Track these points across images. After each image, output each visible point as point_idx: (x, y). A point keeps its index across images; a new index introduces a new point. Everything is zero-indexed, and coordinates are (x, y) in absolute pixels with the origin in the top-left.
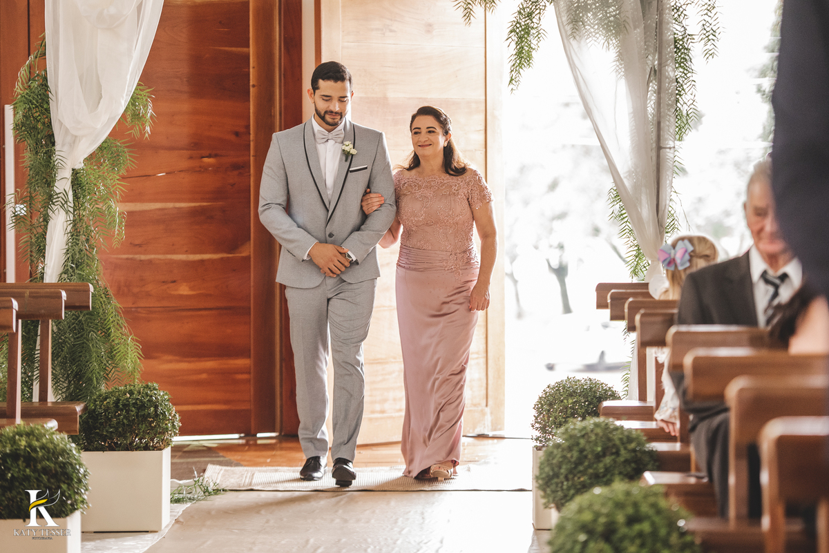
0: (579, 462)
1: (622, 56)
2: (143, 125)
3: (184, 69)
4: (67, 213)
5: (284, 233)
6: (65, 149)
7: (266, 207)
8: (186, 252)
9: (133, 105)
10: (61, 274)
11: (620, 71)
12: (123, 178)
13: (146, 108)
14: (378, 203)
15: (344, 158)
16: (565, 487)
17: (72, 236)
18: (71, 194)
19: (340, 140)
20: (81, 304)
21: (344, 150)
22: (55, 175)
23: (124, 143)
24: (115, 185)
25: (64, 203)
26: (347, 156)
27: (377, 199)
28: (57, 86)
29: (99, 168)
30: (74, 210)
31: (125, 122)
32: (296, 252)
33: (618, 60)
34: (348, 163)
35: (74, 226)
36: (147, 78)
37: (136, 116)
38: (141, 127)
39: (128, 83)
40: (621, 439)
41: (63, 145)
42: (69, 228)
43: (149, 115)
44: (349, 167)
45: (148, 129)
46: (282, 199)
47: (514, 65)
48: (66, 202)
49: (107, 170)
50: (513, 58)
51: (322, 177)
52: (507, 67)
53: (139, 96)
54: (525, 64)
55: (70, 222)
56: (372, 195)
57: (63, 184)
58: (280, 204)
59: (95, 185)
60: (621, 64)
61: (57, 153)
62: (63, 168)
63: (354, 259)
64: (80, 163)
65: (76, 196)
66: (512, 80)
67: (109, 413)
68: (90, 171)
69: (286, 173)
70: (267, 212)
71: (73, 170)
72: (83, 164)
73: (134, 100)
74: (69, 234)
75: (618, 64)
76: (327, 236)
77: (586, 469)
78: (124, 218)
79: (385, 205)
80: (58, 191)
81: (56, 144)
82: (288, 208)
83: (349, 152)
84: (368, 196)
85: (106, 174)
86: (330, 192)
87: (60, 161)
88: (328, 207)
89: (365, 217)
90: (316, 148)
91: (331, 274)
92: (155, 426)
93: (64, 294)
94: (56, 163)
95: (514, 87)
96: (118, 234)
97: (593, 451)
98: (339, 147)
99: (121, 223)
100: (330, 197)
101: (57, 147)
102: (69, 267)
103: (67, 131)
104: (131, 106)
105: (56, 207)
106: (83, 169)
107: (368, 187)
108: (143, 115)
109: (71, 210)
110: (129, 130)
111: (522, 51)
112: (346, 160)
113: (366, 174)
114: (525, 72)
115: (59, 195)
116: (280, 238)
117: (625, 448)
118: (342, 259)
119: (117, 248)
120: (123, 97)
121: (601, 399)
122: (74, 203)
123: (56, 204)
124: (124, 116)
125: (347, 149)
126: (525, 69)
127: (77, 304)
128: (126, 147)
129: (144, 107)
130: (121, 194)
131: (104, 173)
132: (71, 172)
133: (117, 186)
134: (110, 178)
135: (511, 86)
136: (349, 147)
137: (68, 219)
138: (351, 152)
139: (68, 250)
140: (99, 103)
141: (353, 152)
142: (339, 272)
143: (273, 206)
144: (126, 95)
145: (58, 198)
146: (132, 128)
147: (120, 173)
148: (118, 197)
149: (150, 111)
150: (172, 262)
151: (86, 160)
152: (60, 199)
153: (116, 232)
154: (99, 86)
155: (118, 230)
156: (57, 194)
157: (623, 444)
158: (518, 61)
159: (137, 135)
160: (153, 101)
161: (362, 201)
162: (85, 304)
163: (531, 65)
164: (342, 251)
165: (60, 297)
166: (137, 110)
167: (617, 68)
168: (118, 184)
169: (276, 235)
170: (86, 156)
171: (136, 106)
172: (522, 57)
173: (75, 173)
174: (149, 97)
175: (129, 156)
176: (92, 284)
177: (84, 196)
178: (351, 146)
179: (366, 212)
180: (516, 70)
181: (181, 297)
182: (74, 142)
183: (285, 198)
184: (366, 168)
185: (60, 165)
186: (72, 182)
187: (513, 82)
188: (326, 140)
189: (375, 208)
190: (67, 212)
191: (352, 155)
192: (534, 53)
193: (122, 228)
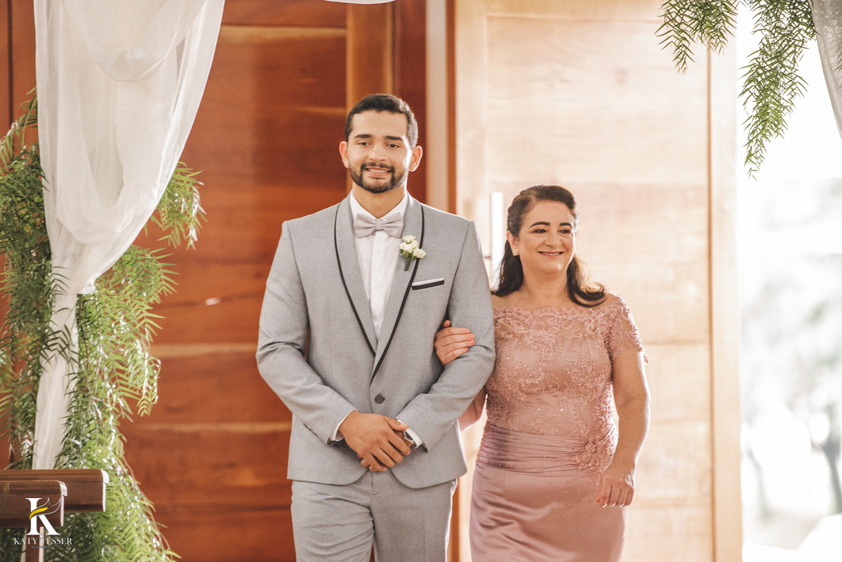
2: (186, 226)
3: (246, 140)
4: (68, 362)
5: (299, 393)
6: (67, 264)
7: (267, 349)
8: (251, 420)
9: (169, 196)
10: (59, 456)
12: (155, 308)
13: (189, 202)
14: (464, 344)
15: (403, 265)
17: (76, 397)
18: (75, 332)
19: (395, 232)
20: (90, 503)
21: (402, 251)
22: (51, 304)
23: (156, 254)
24: (143, 318)
25: (64, 346)
26: (409, 260)
27: (463, 337)
28: (54, 168)
29: (117, 292)
30: (81, 357)
31: (158, 223)
32: (318, 428)
34: (410, 273)
35: (80, 382)
36: (192, 156)
37: (175, 212)
38: (183, 230)
39: (162, 163)
41: (64, 258)
42: (73, 385)
43: (194, 211)
44: (412, 281)
45: (193, 233)
46: (296, 335)
47: (753, 132)
48: (68, 345)
49: (131, 295)
50: (752, 121)
51: (365, 296)
52: (743, 136)
53: (180, 184)
54: (772, 131)
55: (73, 376)
56: (453, 330)
57: (62, 318)
58: (292, 344)
59: (113, 320)
61: (54, 271)
62: (64, 293)
63: (418, 442)
64: (90, 285)
65: (83, 337)
66: (750, 155)
68: (104, 297)
69: (302, 289)
70: (271, 358)
71: (79, 296)
72: (94, 288)
73: (170, 193)
74: (72, 395)
76: (373, 400)
78: (156, 368)
79: (475, 347)
80: (55, 329)
81: (53, 257)
82: (306, 351)
83: (410, 256)
84: (446, 331)
85: (129, 301)
86: (378, 323)
87: (58, 283)
88: (374, 348)
89: (440, 367)
90: (354, 246)
91: (379, 467)
93: (63, 488)
94: (52, 286)
95: (754, 167)
96: (147, 394)
98: (395, 245)
99: (152, 377)
100: (378, 332)
101: (55, 261)
102: (71, 446)
103: (69, 236)
104: (167, 199)
105: (52, 353)
106: (94, 295)
107: (447, 316)
108: (186, 213)
109: (76, 357)
110: (164, 236)
111: (766, 110)
112: (407, 269)
113: (442, 293)
114: (773, 144)
115: (57, 335)
116: (292, 402)
118: (398, 441)
119: (145, 414)
120: (155, 185)
122: (80, 346)
123: (52, 348)
124: (156, 213)
125: (408, 248)
126: (771, 138)
127: (83, 503)
128: (160, 261)
129: (187, 198)
130: (151, 333)
131: (126, 300)
132: (76, 299)
133: (146, 320)
134: (136, 308)
135: (750, 165)
136: (411, 245)
137: (71, 372)
138: (415, 254)
139: (69, 420)
140: (119, 193)
141: (419, 253)
142: (391, 463)
143: (280, 346)
144: (161, 182)
145: (56, 338)
146: (169, 231)
147: (151, 300)
148: (147, 338)
149: (196, 207)
150: (228, 436)
151: (98, 281)
152: (58, 341)
153: (144, 391)
154: (119, 167)
155: (148, 388)
156: (54, 333)
158: (760, 127)
159: (177, 242)
160: (201, 189)
161: (435, 339)
162: (95, 502)
163: (780, 132)
164: (397, 427)
165: (58, 492)
166: (177, 204)
168: (148, 317)
169: (285, 398)
170: (98, 274)
171: (174, 198)
172: (766, 120)
173: (81, 300)
174: (195, 185)
175: (165, 274)
176: (107, 471)
177: (96, 335)
178: (416, 244)
179: (443, 359)
180: (757, 141)
181: (242, 490)
182: (81, 254)
183: (301, 333)
184: (442, 283)
185: (58, 288)
186: (77, 315)
187: (753, 158)
188: (371, 230)
189: (458, 352)
190: (69, 360)
191: (418, 260)
192: (786, 116)
193: (152, 385)
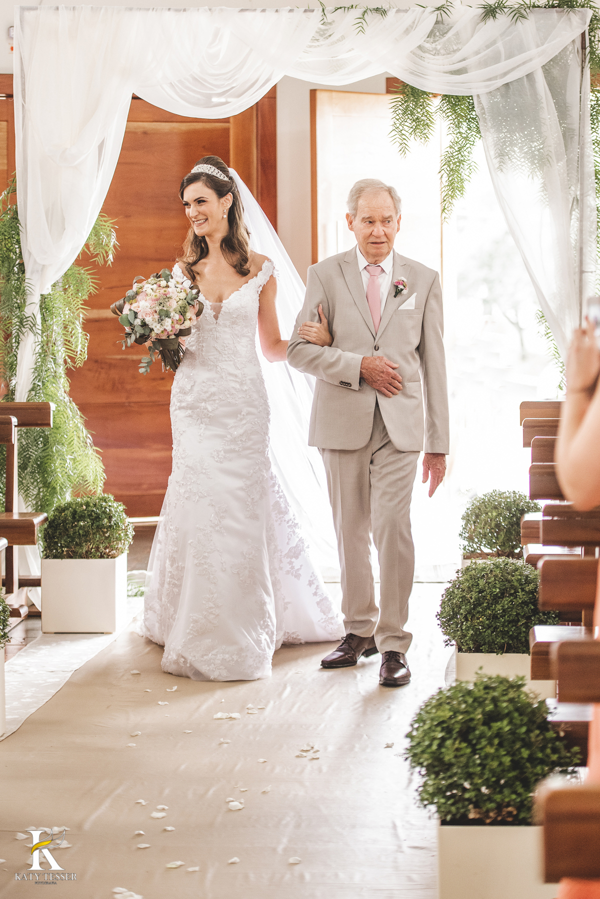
0: (478, 603)
1: (545, 187)
2: (106, 252)
6: (34, 277)
9: (95, 235)
10: (29, 392)
11: (544, 201)
12: (86, 302)
13: (109, 238)
16: (464, 628)
17: (40, 355)
18: (39, 317)
20: (43, 422)
22: (26, 300)
23: (87, 270)
24: (78, 309)
25: (32, 325)
28: (26, 219)
29: (64, 293)
30: (42, 332)
31: (88, 252)
33: (543, 191)
35: (42, 347)
37: (99, 244)
38: (105, 255)
39: (90, 215)
40: (519, 580)
41: (32, 273)
42: (38, 349)
43: (112, 244)
45: (111, 257)
47: (445, 195)
48: (35, 325)
49: (72, 295)
50: (445, 189)
52: (439, 197)
53: (101, 227)
54: (457, 194)
55: (38, 343)
57: (31, 309)
59: (61, 309)
60: (545, 195)
61: (27, 281)
62: (32, 294)
64: (48, 288)
65: (44, 320)
66: (444, 209)
67: (67, 524)
68: (56, 296)
71: (42, 295)
72: (50, 290)
73: (96, 231)
74: (38, 354)
75: (543, 194)
77: (485, 610)
78: (87, 339)
80: (27, 315)
81: (26, 273)
85: (71, 298)
87: (28, 288)
92: (109, 536)
95: (447, 216)
96: (81, 354)
97: (492, 592)
99: (84, 344)
101: (27, 275)
102: (36, 385)
103: (35, 260)
104: (93, 236)
105: (26, 330)
106: (51, 294)
108: (106, 244)
109: (40, 332)
110: (93, 258)
111: (453, 182)
114: (458, 203)
115: (28, 319)
117: (523, 590)
119: (80, 366)
120: (85, 229)
121: (523, 512)
122: (42, 325)
123: (26, 327)
124: (86, 245)
126: (456, 199)
127: (39, 422)
128: (89, 274)
129: (108, 236)
130: (83, 318)
132: (40, 297)
133: (80, 310)
134: (74, 302)
135: (444, 215)
137: (37, 341)
139: (36, 370)
140: (63, 234)
144: (88, 226)
145: (27, 321)
146: (97, 255)
147: (83, 298)
149: (113, 241)
151: (53, 285)
152: (29, 322)
153: (79, 352)
154: (63, 219)
155: (81, 351)
157: (521, 585)
158: (450, 192)
159: (102, 262)
160: (116, 230)
162: (46, 422)
163: (462, 194)
166: (100, 239)
167: (542, 198)
168: (81, 308)
170: (53, 282)
171: (98, 236)
172: (454, 188)
173: (43, 298)
174: (112, 228)
175: (92, 282)
177: (52, 319)
180: (448, 200)
182: (42, 271)
185: (28, 291)
186: (41, 306)
187: (446, 211)
190: (36, 334)
192: (466, 184)
193: (84, 349)
